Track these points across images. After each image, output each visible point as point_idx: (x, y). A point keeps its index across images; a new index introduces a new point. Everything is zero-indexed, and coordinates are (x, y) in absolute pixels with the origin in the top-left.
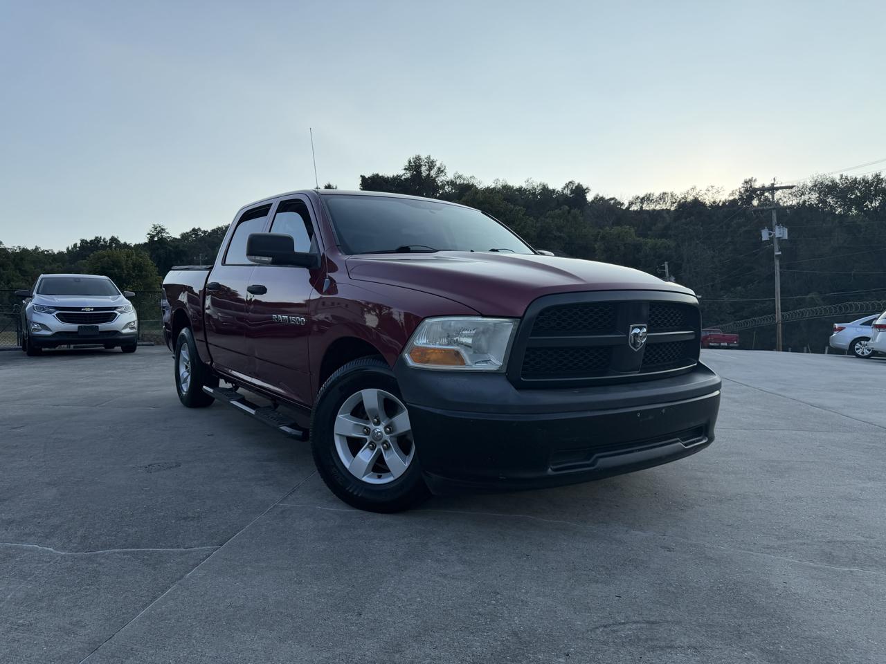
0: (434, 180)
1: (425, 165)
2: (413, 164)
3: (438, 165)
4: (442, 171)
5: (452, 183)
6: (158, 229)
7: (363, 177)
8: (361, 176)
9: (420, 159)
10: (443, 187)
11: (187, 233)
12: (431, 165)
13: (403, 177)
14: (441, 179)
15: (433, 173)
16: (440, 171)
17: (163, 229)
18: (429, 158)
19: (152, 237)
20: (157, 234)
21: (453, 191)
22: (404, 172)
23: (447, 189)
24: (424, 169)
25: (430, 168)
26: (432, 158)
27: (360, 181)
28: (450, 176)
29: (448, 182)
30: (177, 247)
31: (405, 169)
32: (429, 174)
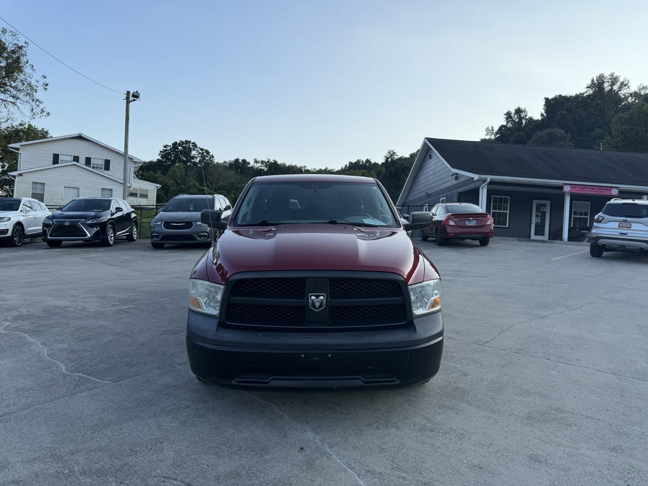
0: (617, 93)
1: (608, 82)
2: (596, 82)
3: (621, 80)
4: (626, 85)
5: (636, 95)
6: (392, 153)
7: (547, 99)
8: (545, 98)
9: (603, 77)
10: (626, 98)
11: (414, 153)
12: (614, 80)
13: (585, 95)
14: (624, 92)
15: (615, 88)
16: (623, 85)
17: (394, 153)
18: (612, 75)
19: (387, 158)
20: (391, 156)
21: (637, 101)
22: (586, 90)
23: (630, 100)
24: (607, 87)
25: (613, 84)
26: (615, 75)
27: (543, 102)
28: (633, 88)
29: (631, 94)
30: (403, 164)
31: (588, 87)
32: (612, 89)
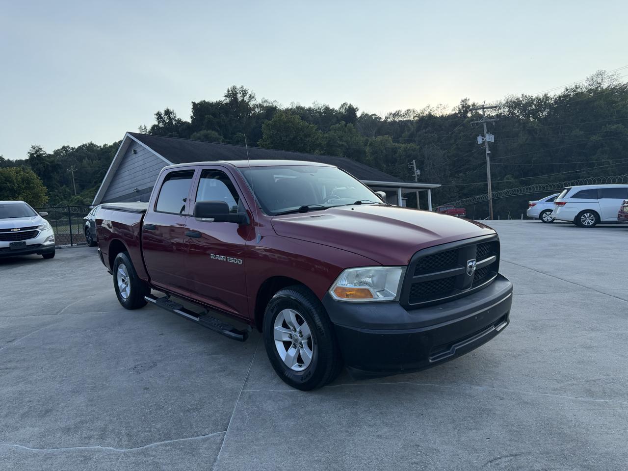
0: (247, 104)
1: (240, 93)
2: (231, 92)
3: (249, 93)
4: (253, 97)
5: (260, 106)
6: (36, 148)
7: (194, 103)
8: (192, 102)
9: (236, 89)
10: (253, 109)
11: (58, 150)
12: (244, 93)
13: (224, 102)
14: (252, 104)
15: (246, 99)
16: (251, 97)
17: (40, 149)
18: (242, 87)
19: (32, 155)
20: (36, 152)
21: (262, 112)
22: (224, 98)
23: (257, 110)
24: (239, 97)
25: (244, 96)
26: (245, 88)
27: (191, 106)
28: (258, 100)
29: (257, 105)
30: (53, 162)
31: (225, 96)
32: (243, 99)
